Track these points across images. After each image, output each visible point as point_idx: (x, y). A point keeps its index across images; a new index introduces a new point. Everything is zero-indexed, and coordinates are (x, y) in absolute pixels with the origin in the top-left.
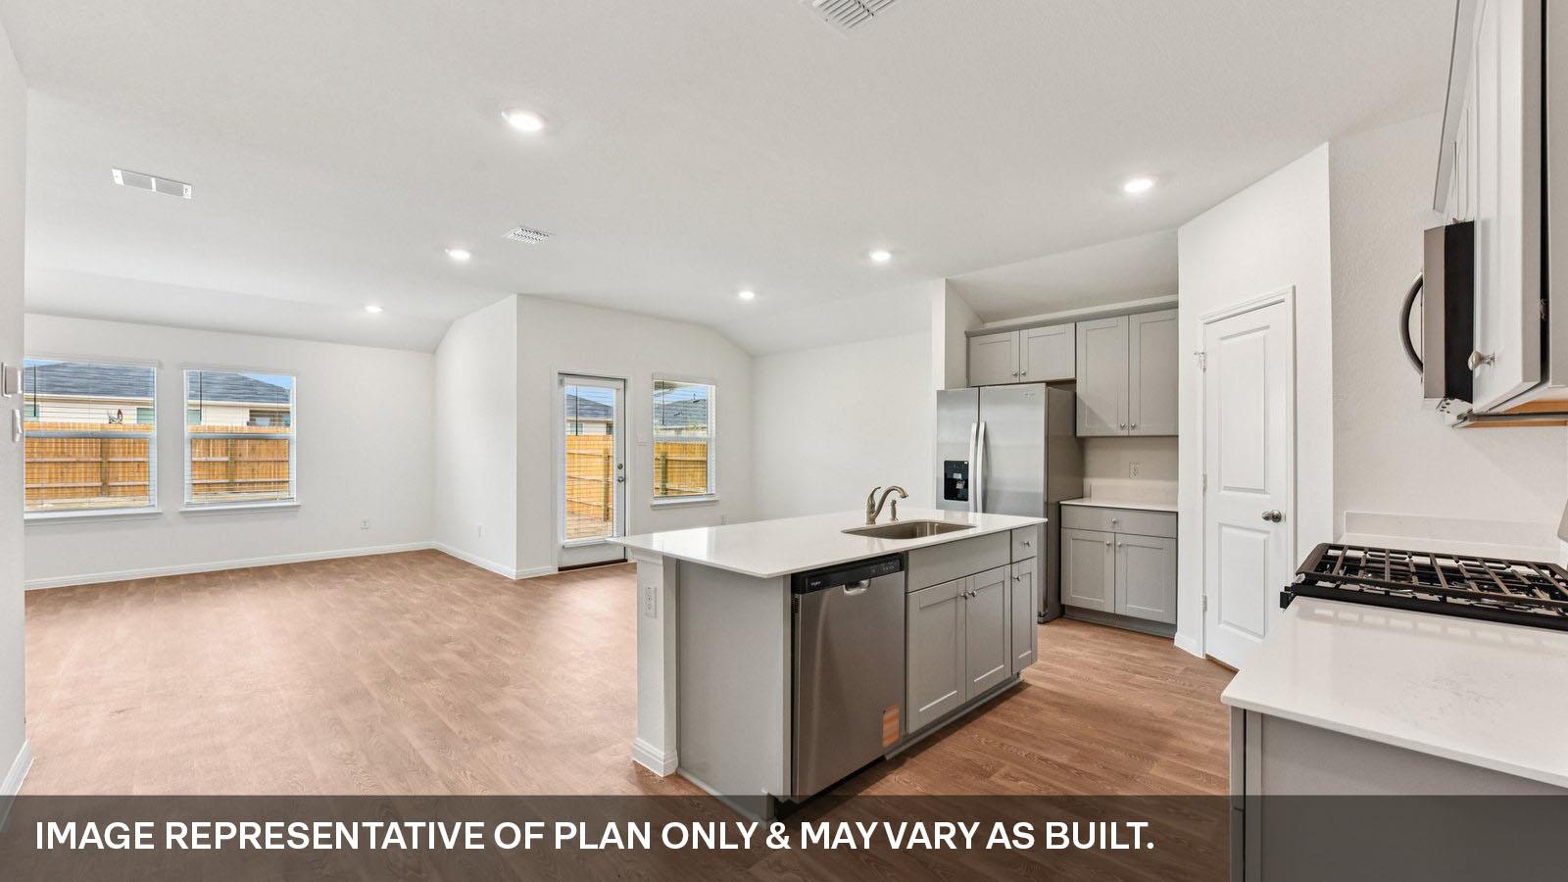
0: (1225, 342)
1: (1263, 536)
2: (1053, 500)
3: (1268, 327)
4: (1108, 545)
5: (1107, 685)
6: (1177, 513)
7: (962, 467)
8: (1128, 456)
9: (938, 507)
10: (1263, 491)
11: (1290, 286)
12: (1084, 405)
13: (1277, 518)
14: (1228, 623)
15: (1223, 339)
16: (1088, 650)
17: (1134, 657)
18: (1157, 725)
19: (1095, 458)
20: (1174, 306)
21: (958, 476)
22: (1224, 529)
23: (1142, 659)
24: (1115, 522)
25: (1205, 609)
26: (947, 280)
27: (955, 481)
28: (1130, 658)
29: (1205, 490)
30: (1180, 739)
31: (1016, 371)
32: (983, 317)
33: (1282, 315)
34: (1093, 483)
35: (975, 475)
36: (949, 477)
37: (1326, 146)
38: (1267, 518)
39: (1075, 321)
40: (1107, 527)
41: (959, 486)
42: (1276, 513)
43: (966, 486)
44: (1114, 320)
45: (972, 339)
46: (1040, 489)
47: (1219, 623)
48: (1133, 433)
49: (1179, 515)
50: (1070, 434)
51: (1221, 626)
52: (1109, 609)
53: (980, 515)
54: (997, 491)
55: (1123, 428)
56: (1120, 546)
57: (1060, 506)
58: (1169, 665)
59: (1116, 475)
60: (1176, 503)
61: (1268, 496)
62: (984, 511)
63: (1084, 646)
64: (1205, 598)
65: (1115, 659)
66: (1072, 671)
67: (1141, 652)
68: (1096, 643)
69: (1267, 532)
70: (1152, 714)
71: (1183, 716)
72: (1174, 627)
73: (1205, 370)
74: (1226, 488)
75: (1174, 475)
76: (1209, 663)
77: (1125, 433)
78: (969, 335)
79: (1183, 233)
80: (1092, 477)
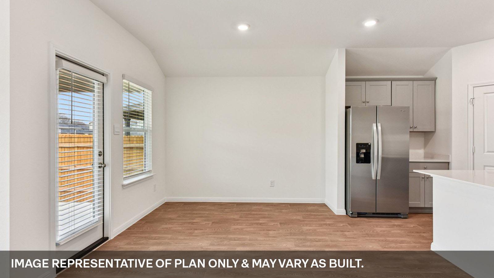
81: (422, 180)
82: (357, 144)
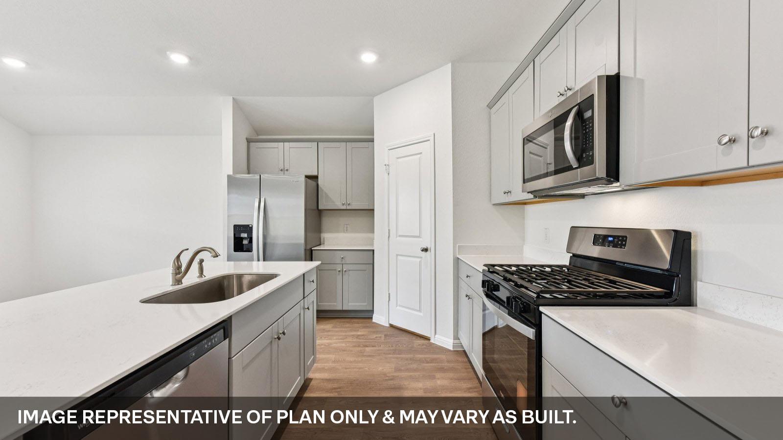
0: (400, 160)
1: (419, 260)
2: (308, 247)
3: (421, 153)
4: (339, 271)
5: (355, 362)
6: (373, 250)
7: (248, 229)
8: (343, 220)
9: (229, 259)
10: (419, 237)
11: (433, 133)
12: (323, 190)
13: (426, 250)
14: (400, 306)
15: (398, 158)
16: (335, 338)
17: (359, 335)
18: (391, 382)
19: (326, 221)
20: (372, 141)
21: (244, 235)
22: (399, 258)
23: (363, 335)
24: (342, 258)
25: (389, 300)
26: (233, 99)
27: (242, 239)
28: (358, 337)
29: (389, 237)
30: (407, 389)
31: (282, 168)
32: (258, 132)
33: (427, 147)
34: (326, 236)
35: (257, 235)
36: (236, 236)
37: (450, 65)
38: (422, 251)
39: (318, 141)
40: (338, 261)
41: (245, 242)
42: (425, 247)
43: (251, 241)
44: (337, 144)
45: (252, 144)
46: (303, 241)
47: (397, 306)
48: (348, 208)
49: (375, 251)
50: (315, 207)
51: (398, 307)
52: (340, 308)
53: (261, 263)
54: (274, 244)
55: (343, 204)
56: (345, 271)
57: (312, 251)
58: (377, 336)
59: (337, 231)
60: (372, 245)
61: (421, 239)
62: (264, 260)
63: (333, 336)
64: (389, 294)
65: (350, 339)
66: (332, 357)
67: (360, 330)
68: (337, 331)
69: (421, 258)
70: (385, 375)
71: (400, 370)
72: (372, 311)
73: (389, 174)
74: (400, 236)
75: (372, 230)
76: (393, 330)
77: (344, 207)
78: (249, 141)
79: (376, 100)
80: (324, 232)
81: (339, 274)
82: (235, 226)
